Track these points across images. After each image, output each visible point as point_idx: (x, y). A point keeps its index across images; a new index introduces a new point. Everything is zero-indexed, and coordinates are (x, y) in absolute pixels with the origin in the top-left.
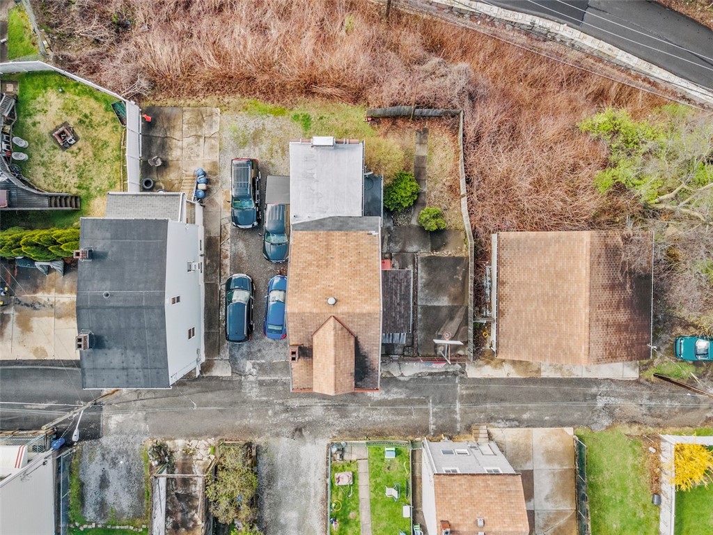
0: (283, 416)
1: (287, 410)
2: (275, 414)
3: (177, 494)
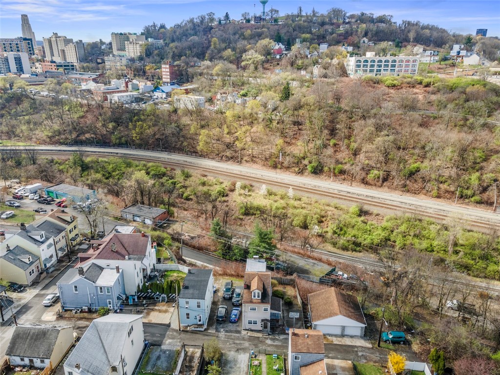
0: (233, 345)
1: (234, 343)
2: (230, 344)
3: (186, 366)
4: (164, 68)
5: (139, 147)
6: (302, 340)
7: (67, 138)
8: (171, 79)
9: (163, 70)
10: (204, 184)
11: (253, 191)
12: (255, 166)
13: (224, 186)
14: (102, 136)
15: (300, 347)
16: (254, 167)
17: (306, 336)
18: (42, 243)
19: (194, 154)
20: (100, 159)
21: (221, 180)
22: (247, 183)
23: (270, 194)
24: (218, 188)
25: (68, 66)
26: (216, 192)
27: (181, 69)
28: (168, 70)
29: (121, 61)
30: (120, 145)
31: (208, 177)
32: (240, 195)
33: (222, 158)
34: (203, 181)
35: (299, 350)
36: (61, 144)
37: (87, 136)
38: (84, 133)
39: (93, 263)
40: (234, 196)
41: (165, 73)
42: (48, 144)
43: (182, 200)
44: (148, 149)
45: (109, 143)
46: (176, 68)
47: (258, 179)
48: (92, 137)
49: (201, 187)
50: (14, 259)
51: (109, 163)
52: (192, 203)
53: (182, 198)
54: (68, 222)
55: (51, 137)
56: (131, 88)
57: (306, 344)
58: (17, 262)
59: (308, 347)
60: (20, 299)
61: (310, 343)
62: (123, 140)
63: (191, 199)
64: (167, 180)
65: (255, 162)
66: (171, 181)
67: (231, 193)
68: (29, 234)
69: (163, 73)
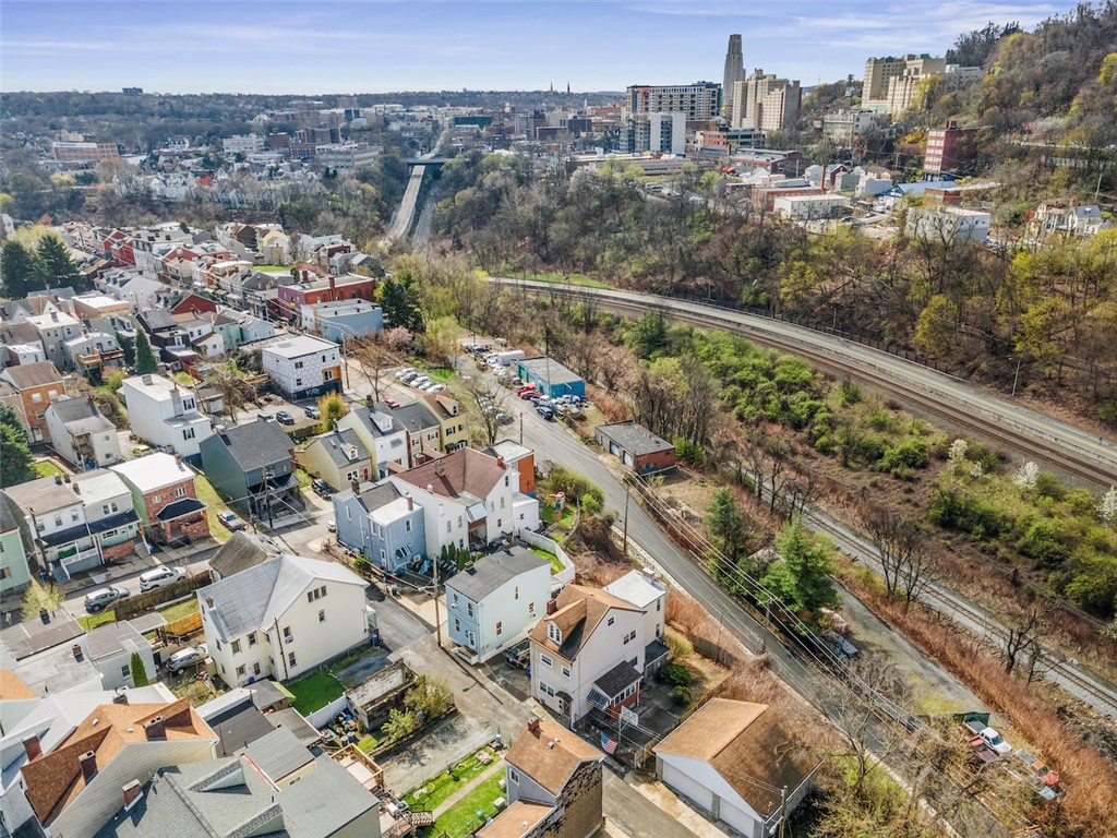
4: (932, 138)
5: (791, 317)
6: (539, 747)
7: (664, 281)
8: (946, 164)
9: (931, 143)
10: (880, 426)
11: (1001, 472)
12: (1054, 411)
13: (928, 441)
14: (726, 285)
15: (525, 757)
16: (1051, 413)
17: (551, 744)
18: (383, 434)
19: (904, 352)
20: (698, 330)
21: (928, 426)
22: (994, 447)
23: (1046, 489)
24: (908, 443)
25: (749, 136)
26: (898, 451)
27: (975, 139)
28: (941, 143)
29: (856, 123)
30: (754, 308)
31: (900, 412)
32: (959, 473)
33: (971, 372)
34: (882, 419)
35: (520, 761)
36: (653, 291)
37: (700, 281)
38: (695, 275)
39: (391, 482)
40: (942, 473)
41: (931, 151)
42: (633, 288)
43: (813, 451)
44: (807, 325)
45: (735, 300)
46: (964, 138)
47: (1037, 445)
48: (707, 285)
49: (871, 431)
50: (335, 447)
51: (707, 341)
52: (831, 461)
53: (812, 445)
54: (449, 414)
55: (641, 275)
56: (839, 186)
57: (539, 757)
58: (337, 451)
59: (537, 767)
60: (317, 509)
61: (547, 760)
62: (763, 297)
63: (834, 454)
64: (804, 400)
65: (1057, 400)
66: (809, 402)
67: (938, 464)
68: (372, 416)
69: (928, 151)
